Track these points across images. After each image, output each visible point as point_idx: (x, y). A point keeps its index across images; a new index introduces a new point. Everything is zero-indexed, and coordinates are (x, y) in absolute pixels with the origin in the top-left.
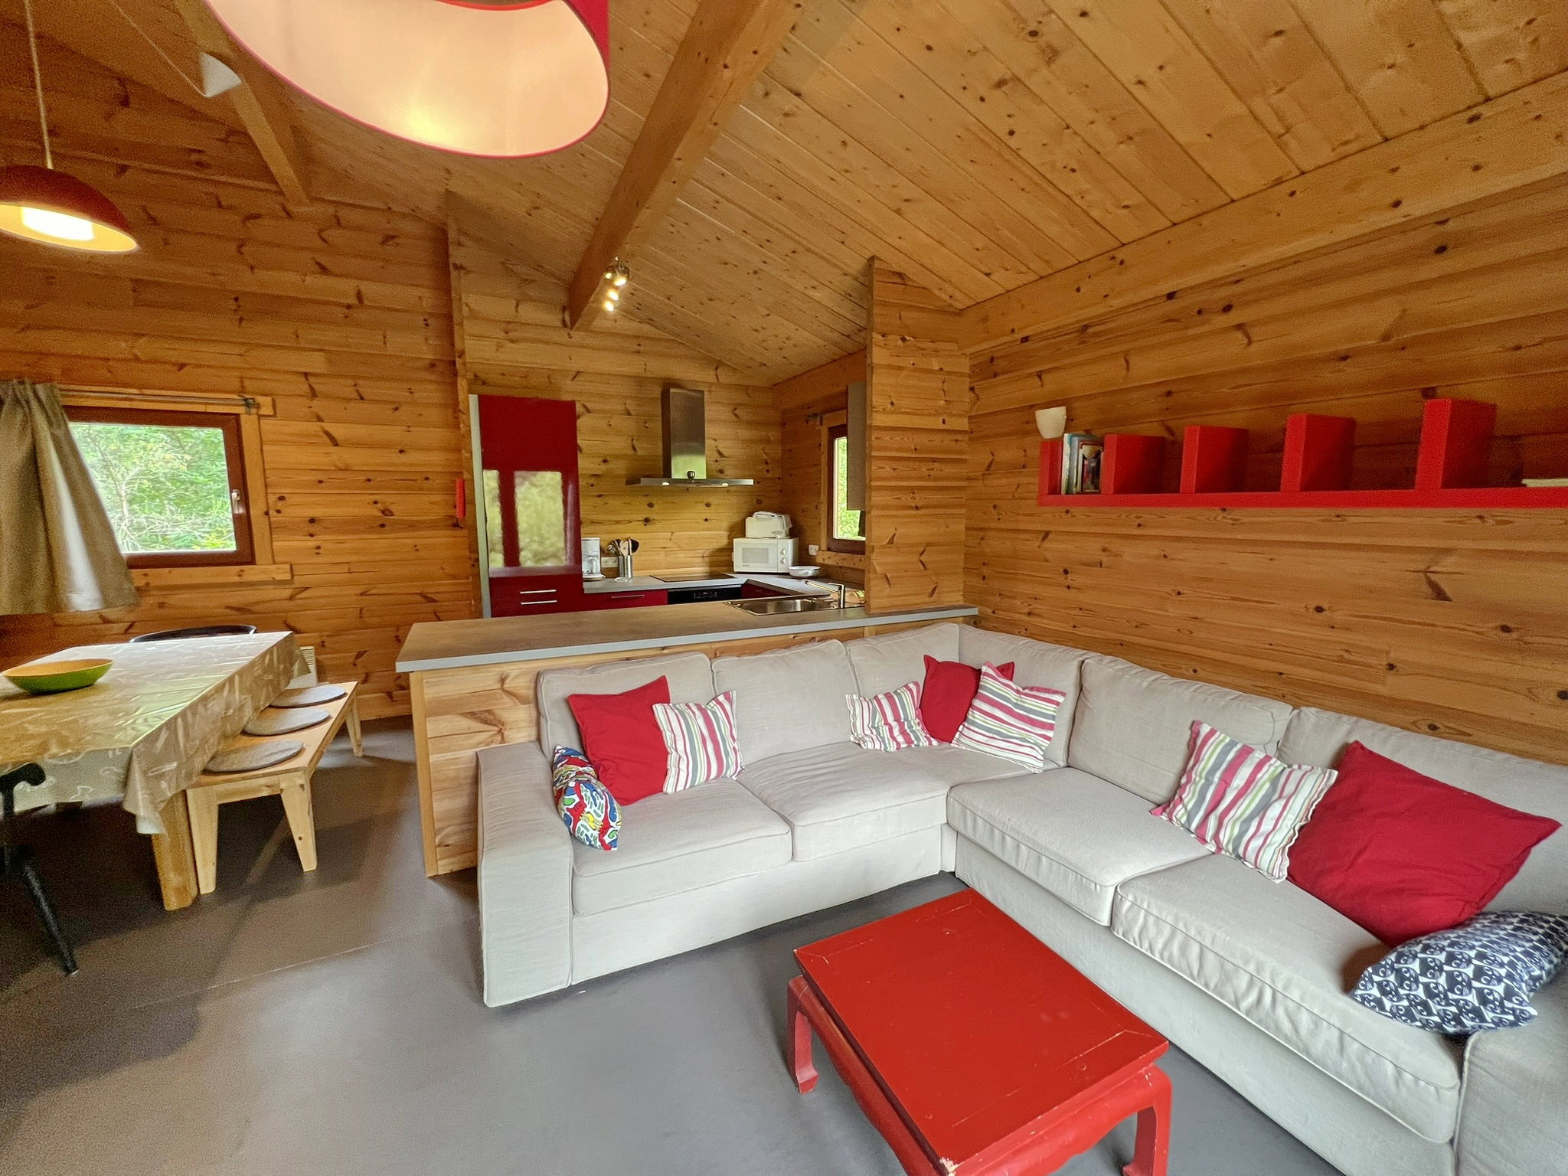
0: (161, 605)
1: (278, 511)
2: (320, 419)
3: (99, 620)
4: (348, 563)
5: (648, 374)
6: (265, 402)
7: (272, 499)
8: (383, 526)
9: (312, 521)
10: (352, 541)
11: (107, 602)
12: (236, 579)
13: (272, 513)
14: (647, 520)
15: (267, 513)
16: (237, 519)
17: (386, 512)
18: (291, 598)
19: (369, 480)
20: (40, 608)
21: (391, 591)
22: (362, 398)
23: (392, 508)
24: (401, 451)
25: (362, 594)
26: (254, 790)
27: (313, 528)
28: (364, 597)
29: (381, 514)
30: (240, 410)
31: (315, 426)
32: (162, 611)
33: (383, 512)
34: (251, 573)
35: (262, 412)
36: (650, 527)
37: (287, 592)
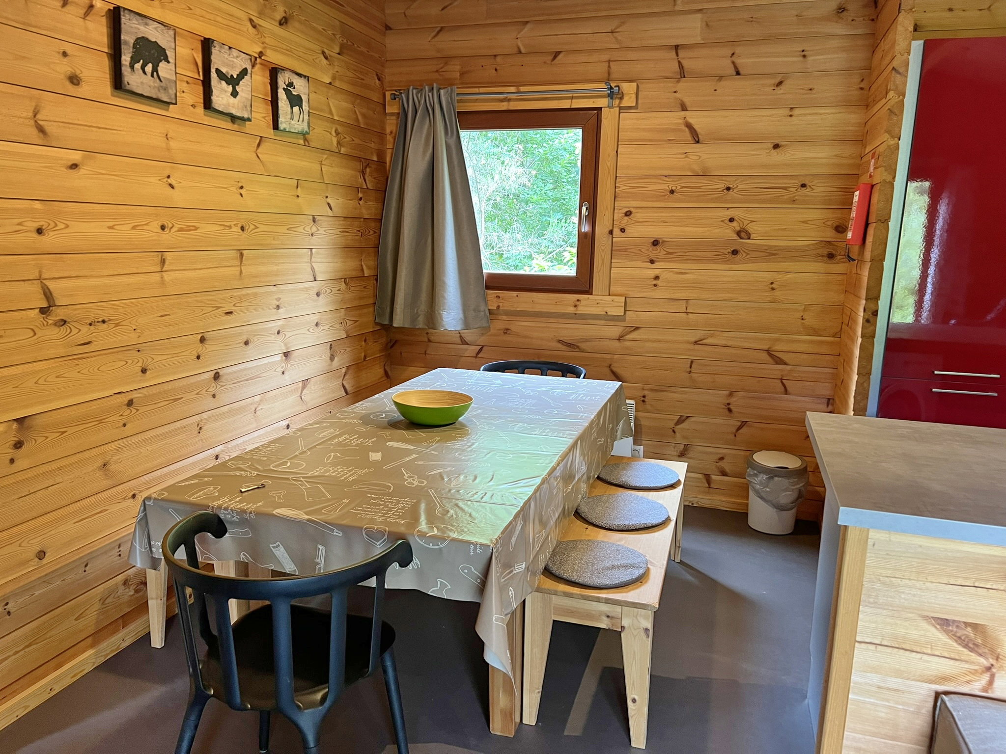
0: (506, 331)
1: (623, 230)
2: (684, 108)
3: (459, 341)
4: (687, 300)
6: (628, 88)
7: (619, 215)
8: (735, 252)
9: (655, 243)
10: (695, 272)
11: (467, 324)
12: (571, 310)
13: (616, 231)
15: (611, 232)
16: (582, 237)
17: (742, 233)
18: (619, 339)
19: (728, 189)
20: (421, 323)
21: (730, 343)
22: (738, 73)
23: (751, 228)
24: (776, 146)
25: (696, 343)
26: (589, 615)
27: (659, 252)
28: (697, 347)
29: (735, 236)
30: (602, 103)
31: (675, 118)
32: (507, 338)
33: (738, 233)
34: (588, 304)
35: (625, 103)
37: (614, 331)
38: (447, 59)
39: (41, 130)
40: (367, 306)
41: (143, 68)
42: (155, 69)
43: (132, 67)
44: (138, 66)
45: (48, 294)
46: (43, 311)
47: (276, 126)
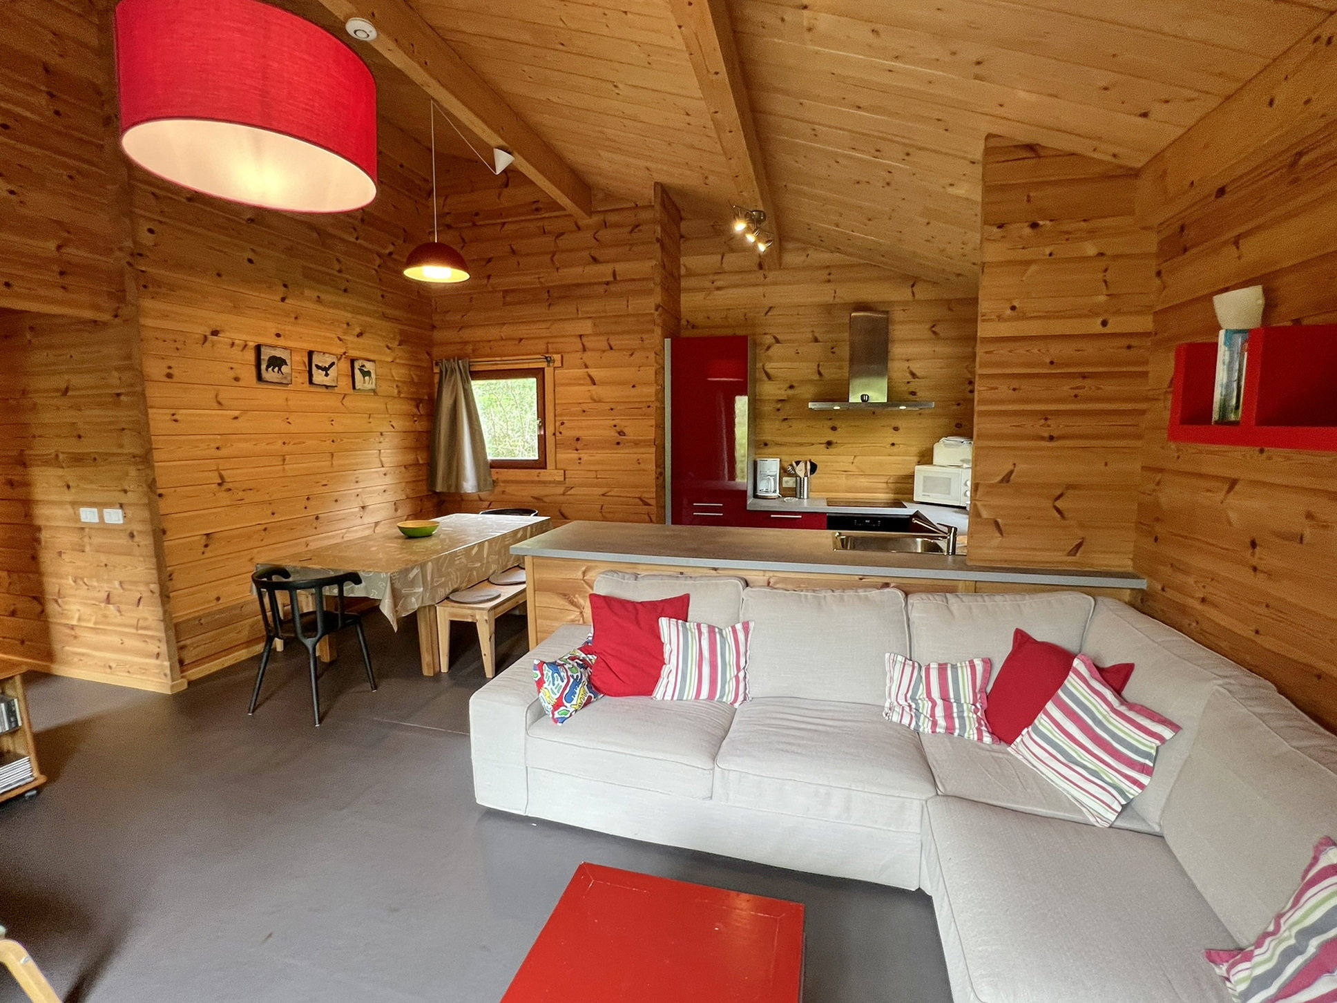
0: (503, 492)
1: (561, 433)
2: (586, 367)
3: (477, 498)
4: (596, 471)
5: (837, 300)
6: (557, 357)
7: (558, 424)
8: (618, 443)
9: (578, 439)
10: (600, 455)
11: (479, 487)
12: (536, 479)
13: (557, 434)
14: (829, 444)
15: (554, 434)
16: (539, 436)
17: (621, 433)
18: (564, 494)
19: (612, 409)
20: (453, 490)
21: (622, 495)
22: (611, 349)
23: (626, 430)
24: (634, 386)
25: (603, 495)
26: (463, 616)
27: (579, 445)
28: (604, 498)
29: (617, 435)
30: (544, 365)
31: (582, 372)
32: (504, 496)
33: (619, 433)
34: (545, 475)
35: (556, 365)
36: (832, 450)
37: (560, 490)
38: (466, 343)
39: (219, 403)
40: (422, 480)
41: (273, 370)
42: (280, 369)
43: (267, 370)
44: (270, 369)
45: (221, 477)
46: (220, 484)
47: (354, 388)
